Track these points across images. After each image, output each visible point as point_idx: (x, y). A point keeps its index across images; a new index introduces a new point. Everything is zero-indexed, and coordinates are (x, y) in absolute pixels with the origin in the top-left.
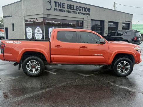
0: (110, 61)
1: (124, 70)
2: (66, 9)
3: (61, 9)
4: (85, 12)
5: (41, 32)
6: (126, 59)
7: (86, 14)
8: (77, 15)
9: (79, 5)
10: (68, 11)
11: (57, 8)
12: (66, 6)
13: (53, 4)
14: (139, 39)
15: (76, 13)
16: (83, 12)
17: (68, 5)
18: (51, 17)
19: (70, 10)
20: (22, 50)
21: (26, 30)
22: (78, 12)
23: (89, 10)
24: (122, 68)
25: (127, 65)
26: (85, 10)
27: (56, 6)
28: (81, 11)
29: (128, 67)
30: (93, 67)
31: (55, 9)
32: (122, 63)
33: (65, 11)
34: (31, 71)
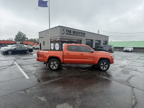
0: (97, 62)
1: (104, 67)
2: (72, 33)
3: (70, 33)
4: (82, 35)
5: (58, 45)
6: (106, 61)
7: (83, 36)
8: (78, 37)
9: (79, 31)
10: (73, 35)
11: (67, 33)
12: (72, 32)
13: (65, 31)
14: (113, 50)
15: (77, 35)
16: (81, 35)
17: (73, 31)
18: (64, 38)
19: (74, 34)
20: (48, 56)
21: (50, 44)
22: (78, 35)
23: (85, 34)
24: (103, 66)
25: (106, 64)
26: (82, 34)
27: (67, 32)
28: (80, 35)
29: (107, 66)
30: (87, 66)
31: (66, 34)
32: (103, 63)
33: (71, 35)
34: (53, 67)
